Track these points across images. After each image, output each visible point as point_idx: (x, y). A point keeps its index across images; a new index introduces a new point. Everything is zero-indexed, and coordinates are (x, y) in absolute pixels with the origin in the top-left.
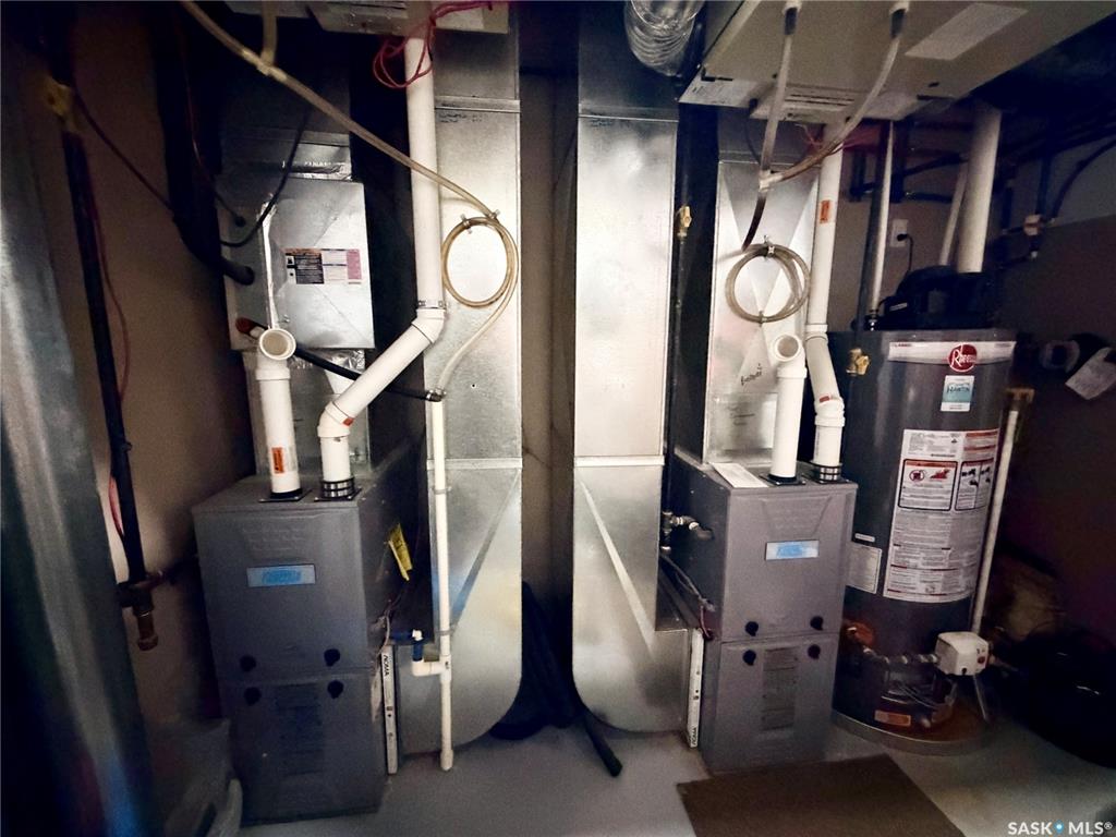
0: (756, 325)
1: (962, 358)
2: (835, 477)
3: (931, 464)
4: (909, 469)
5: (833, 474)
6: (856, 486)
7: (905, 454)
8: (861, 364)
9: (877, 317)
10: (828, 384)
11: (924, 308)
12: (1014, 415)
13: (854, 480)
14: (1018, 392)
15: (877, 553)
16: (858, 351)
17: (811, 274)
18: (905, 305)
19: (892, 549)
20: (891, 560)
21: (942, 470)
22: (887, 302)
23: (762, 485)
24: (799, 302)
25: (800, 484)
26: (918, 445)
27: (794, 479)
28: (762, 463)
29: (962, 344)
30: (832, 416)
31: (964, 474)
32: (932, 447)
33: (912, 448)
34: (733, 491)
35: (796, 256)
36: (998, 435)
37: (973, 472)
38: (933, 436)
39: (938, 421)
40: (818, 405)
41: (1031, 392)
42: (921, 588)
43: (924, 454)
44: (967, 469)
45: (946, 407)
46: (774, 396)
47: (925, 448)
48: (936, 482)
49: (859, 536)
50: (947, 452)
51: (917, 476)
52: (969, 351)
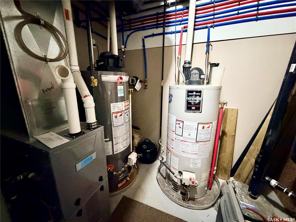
1: (120, 81)
3: (118, 112)
4: (114, 115)
5: (95, 125)
6: (103, 127)
7: (112, 111)
8: (95, 82)
9: (95, 67)
10: (85, 91)
11: (108, 64)
12: (130, 96)
13: (102, 125)
14: (130, 90)
15: (111, 142)
16: (93, 77)
18: (103, 63)
19: (114, 140)
20: (114, 143)
21: (121, 113)
22: (98, 62)
23: (66, 140)
24: (64, 54)
25: (84, 133)
27: (81, 132)
28: (63, 128)
30: (90, 103)
31: (125, 113)
32: (118, 108)
33: (113, 109)
34: (50, 152)
35: (58, 31)
36: (129, 102)
37: (127, 112)
38: (117, 104)
39: (117, 100)
40: (84, 99)
41: (132, 89)
42: (122, 147)
43: (116, 110)
44: (126, 112)
45: (119, 95)
46: (63, 98)
47: (116, 108)
48: (120, 117)
49: (106, 140)
50: (121, 108)
51: (116, 117)
52: (121, 78)
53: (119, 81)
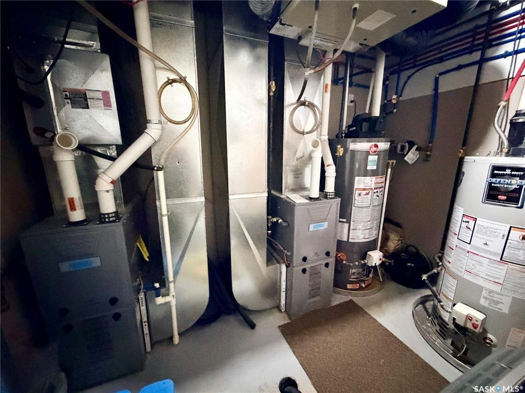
0: (302, 135)
1: (374, 149)
2: (333, 196)
3: (364, 189)
4: (357, 192)
5: (332, 195)
6: (340, 199)
7: (356, 186)
8: (341, 151)
9: (345, 133)
10: (329, 160)
11: (361, 130)
12: (389, 170)
13: (339, 197)
14: (391, 162)
15: (347, 225)
16: (339, 146)
17: (322, 114)
18: (354, 128)
19: (352, 223)
20: (351, 228)
21: (368, 192)
22: (349, 127)
23: (307, 201)
24: (318, 126)
25: (321, 200)
26: (360, 182)
27: (319, 198)
28: (306, 193)
29: (373, 143)
30: (331, 172)
31: (374, 193)
32: (364, 183)
33: (358, 184)
34: (296, 205)
35: (316, 106)
36: (384, 178)
37: (377, 192)
38: (364, 179)
39: (366, 173)
40: (326, 168)
41: (395, 161)
42: (361, 237)
43: (362, 186)
44: (375, 191)
45: (369, 168)
46: (310, 165)
47: (362, 183)
48: (366, 196)
49: (341, 220)
50: (369, 185)
51: (360, 195)
52: (376, 146)
53: (371, 149)
